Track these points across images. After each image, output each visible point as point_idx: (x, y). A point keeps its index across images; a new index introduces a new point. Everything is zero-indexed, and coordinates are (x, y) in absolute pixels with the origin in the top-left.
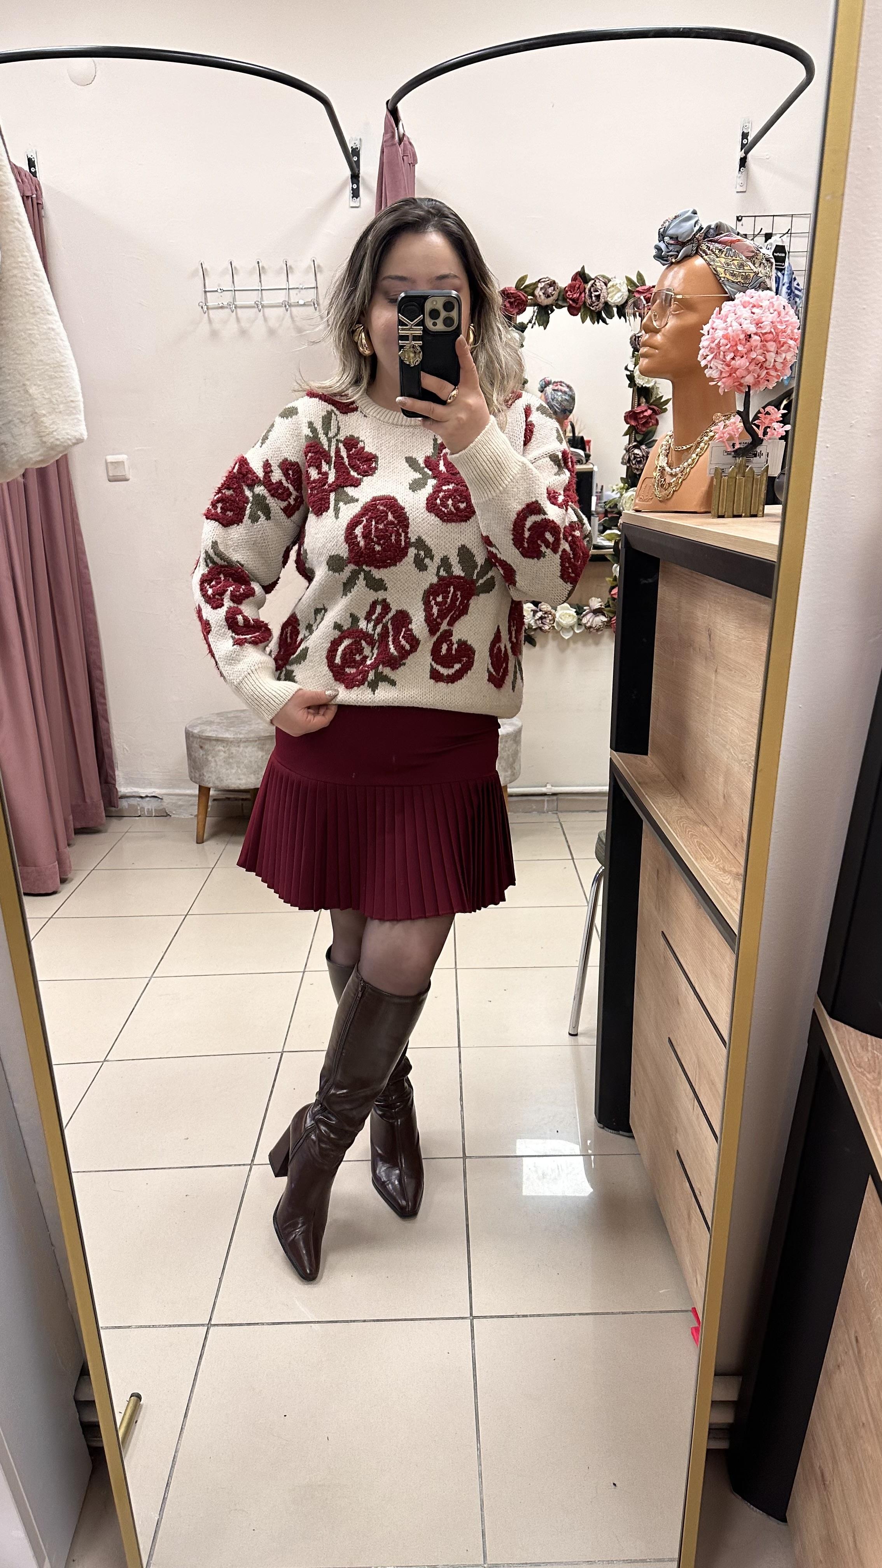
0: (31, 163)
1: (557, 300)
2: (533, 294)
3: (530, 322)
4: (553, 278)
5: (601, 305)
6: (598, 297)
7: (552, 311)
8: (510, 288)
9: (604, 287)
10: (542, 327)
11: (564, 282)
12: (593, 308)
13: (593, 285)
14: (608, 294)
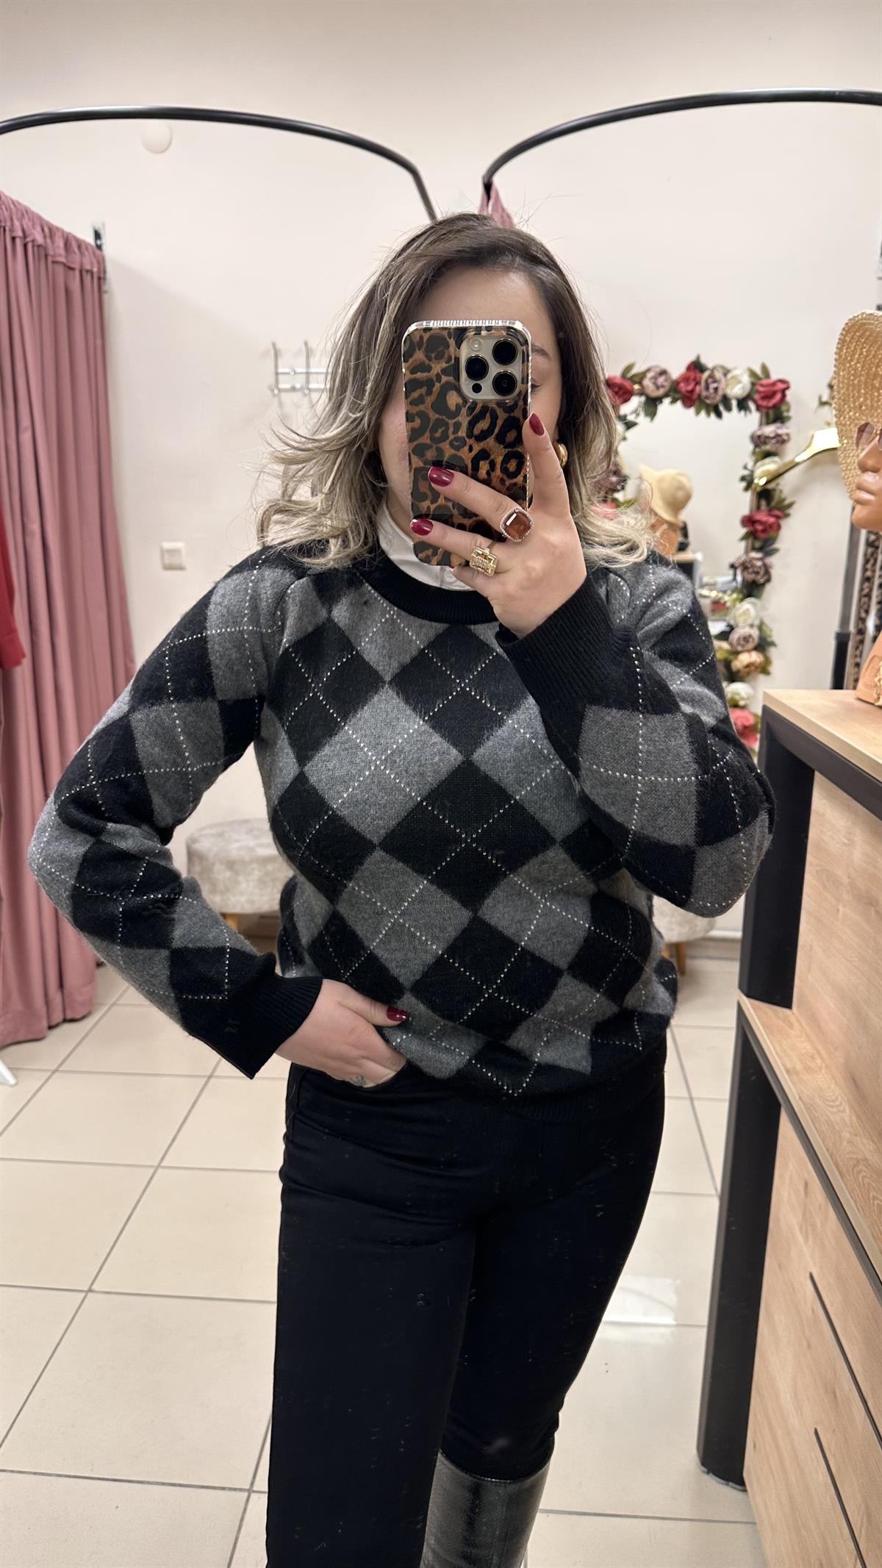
0: (97, 236)
1: (668, 392)
2: (640, 383)
3: (636, 412)
4: (664, 365)
5: (718, 398)
6: (716, 389)
7: (661, 402)
8: (615, 378)
9: (723, 379)
10: (648, 419)
11: (677, 371)
12: (708, 401)
13: (711, 376)
14: (727, 385)
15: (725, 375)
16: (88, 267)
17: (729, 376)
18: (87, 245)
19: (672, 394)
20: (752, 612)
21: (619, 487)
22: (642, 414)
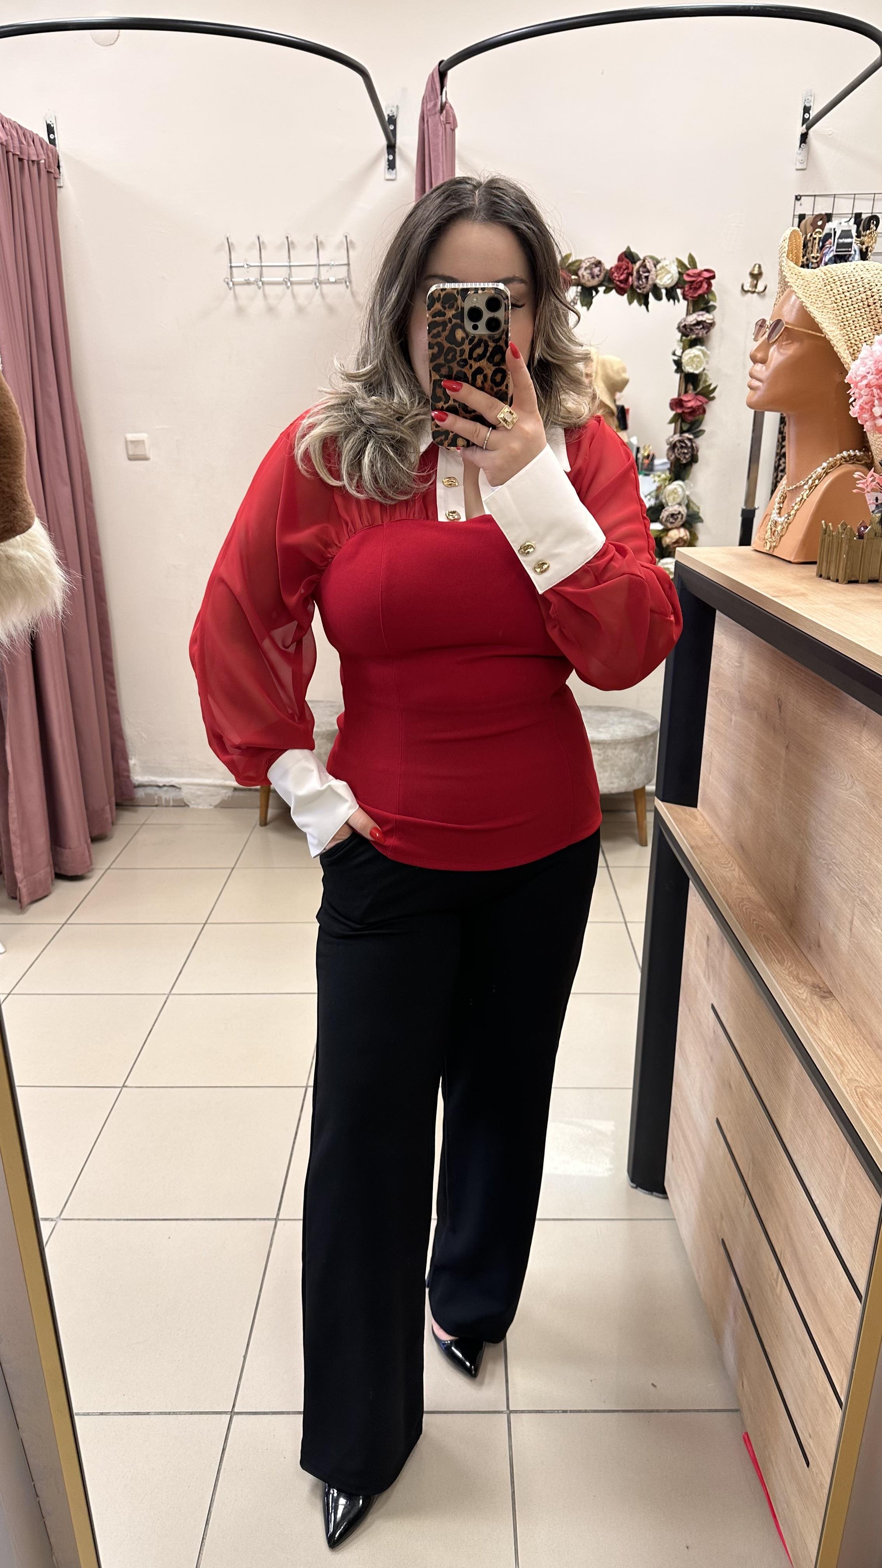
0: (50, 130)
1: (604, 281)
2: (577, 274)
4: (599, 258)
5: (648, 287)
6: (646, 278)
7: (597, 292)
9: (654, 269)
10: (585, 308)
11: (610, 262)
12: (640, 291)
13: (643, 266)
14: (657, 276)
15: (655, 266)
16: (42, 161)
17: (658, 267)
18: (41, 139)
19: (606, 284)
20: (680, 490)
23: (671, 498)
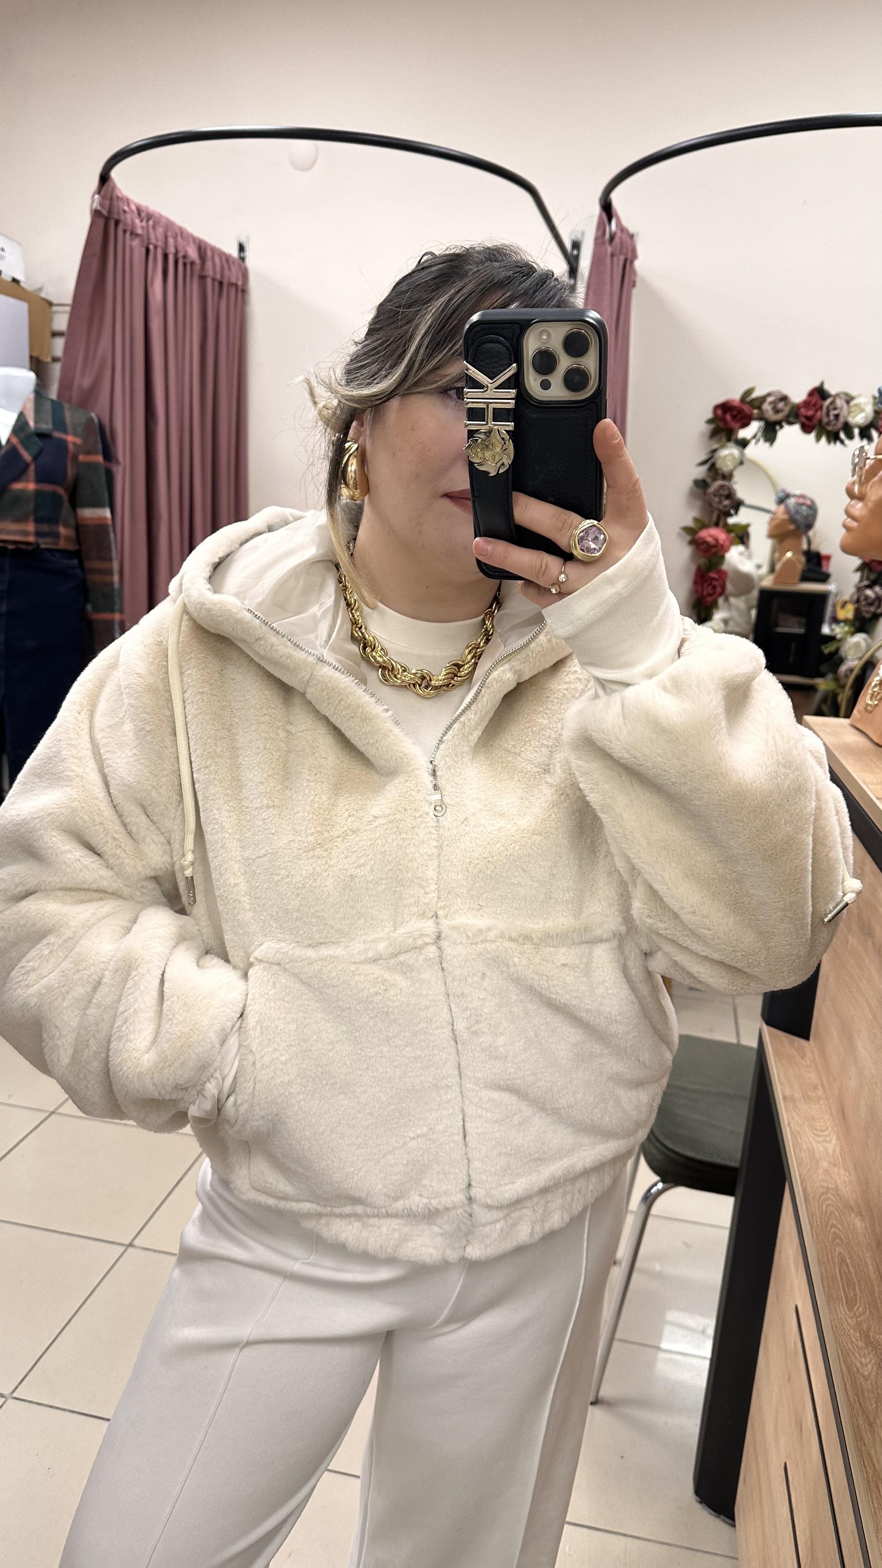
0: (241, 248)
1: (788, 416)
2: (759, 408)
3: (754, 437)
4: (786, 391)
5: (840, 425)
6: (838, 417)
7: (782, 427)
8: (733, 401)
9: (845, 406)
10: (767, 445)
11: (798, 396)
12: (829, 428)
13: (833, 403)
14: (849, 413)
15: (848, 402)
16: (233, 280)
17: (853, 403)
18: (233, 258)
19: (791, 419)
20: (863, 644)
21: (732, 512)
22: (762, 441)
23: (851, 652)
